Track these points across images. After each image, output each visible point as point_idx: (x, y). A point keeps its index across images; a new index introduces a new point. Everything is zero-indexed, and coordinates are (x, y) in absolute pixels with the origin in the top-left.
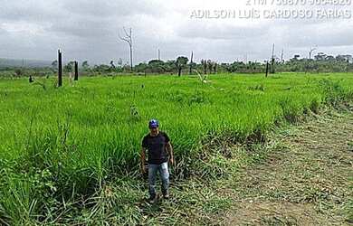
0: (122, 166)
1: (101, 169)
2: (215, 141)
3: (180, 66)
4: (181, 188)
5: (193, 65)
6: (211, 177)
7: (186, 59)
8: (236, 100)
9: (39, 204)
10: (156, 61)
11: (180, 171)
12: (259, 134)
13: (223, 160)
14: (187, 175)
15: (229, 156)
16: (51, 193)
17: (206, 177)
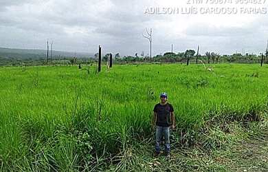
0: (140, 133)
1: (125, 135)
2: (216, 118)
3: (188, 57)
4: (186, 154)
5: (199, 57)
6: (211, 147)
7: (193, 52)
8: (234, 85)
9: (80, 158)
10: (169, 53)
11: (186, 140)
12: (254, 114)
13: (222, 134)
14: (191, 144)
15: (227, 131)
16: (89, 150)
17: (207, 148)
